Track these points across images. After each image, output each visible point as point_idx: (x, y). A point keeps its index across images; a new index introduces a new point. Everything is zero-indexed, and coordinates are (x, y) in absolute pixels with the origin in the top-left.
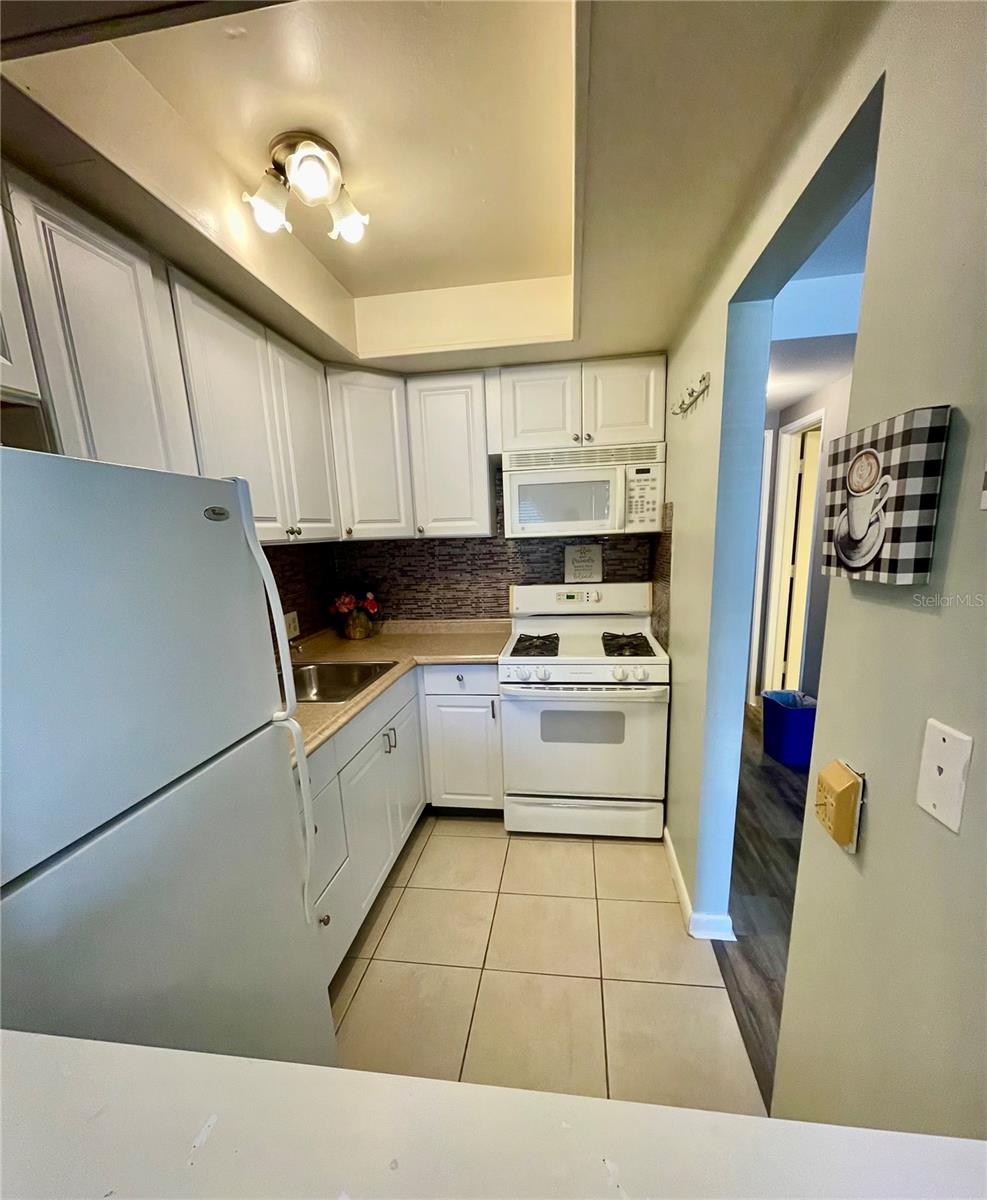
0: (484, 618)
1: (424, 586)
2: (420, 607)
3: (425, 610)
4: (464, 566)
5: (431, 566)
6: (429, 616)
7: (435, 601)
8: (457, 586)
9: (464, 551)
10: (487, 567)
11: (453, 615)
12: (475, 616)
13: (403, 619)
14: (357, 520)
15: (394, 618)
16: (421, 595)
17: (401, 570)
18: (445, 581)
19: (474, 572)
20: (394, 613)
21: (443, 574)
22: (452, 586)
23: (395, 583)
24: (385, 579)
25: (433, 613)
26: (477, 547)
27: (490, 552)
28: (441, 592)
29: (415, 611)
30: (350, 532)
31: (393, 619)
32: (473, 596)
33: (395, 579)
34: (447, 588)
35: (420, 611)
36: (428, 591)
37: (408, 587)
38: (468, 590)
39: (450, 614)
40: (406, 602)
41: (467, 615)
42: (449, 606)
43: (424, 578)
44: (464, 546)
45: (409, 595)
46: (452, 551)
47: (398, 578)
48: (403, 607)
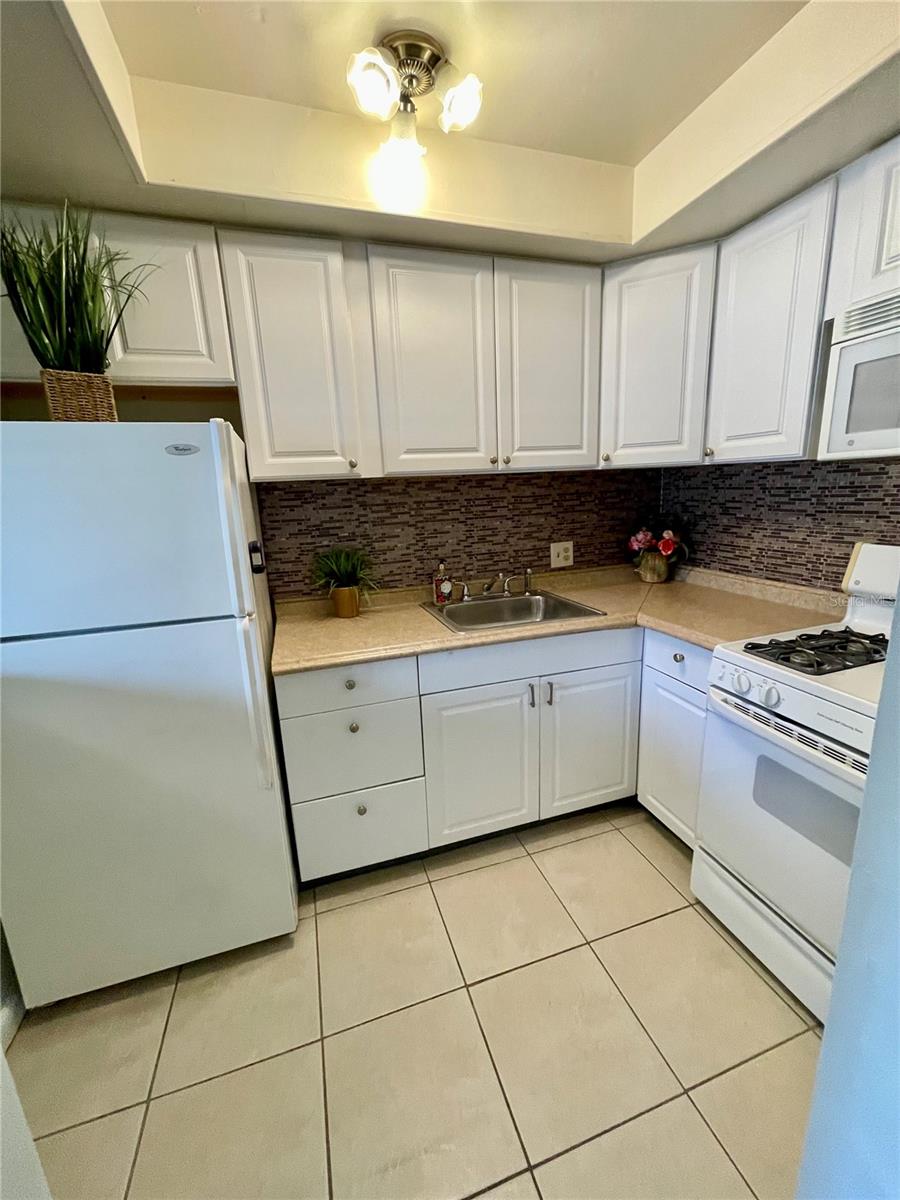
0: (822, 587)
1: (746, 530)
2: (737, 558)
3: (741, 562)
4: (806, 505)
5: (759, 503)
6: (745, 571)
7: (757, 552)
8: (790, 535)
9: (810, 483)
10: (841, 510)
11: (777, 576)
12: (809, 582)
13: (715, 569)
14: (620, 444)
15: (707, 566)
16: (742, 542)
17: (721, 505)
18: (775, 526)
19: (818, 516)
20: (707, 560)
21: (772, 516)
22: (783, 534)
23: (714, 522)
24: (704, 516)
25: (751, 567)
26: (831, 477)
27: (852, 485)
28: (766, 541)
29: (730, 561)
30: (607, 459)
31: (705, 567)
32: (809, 552)
33: (714, 517)
34: (776, 535)
35: (736, 562)
36: (749, 537)
37: (726, 530)
38: (804, 542)
39: (774, 574)
40: (722, 548)
41: (797, 580)
42: (774, 561)
43: (747, 518)
44: (809, 475)
45: (727, 539)
46: (792, 482)
47: (718, 516)
48: (718, 553)
